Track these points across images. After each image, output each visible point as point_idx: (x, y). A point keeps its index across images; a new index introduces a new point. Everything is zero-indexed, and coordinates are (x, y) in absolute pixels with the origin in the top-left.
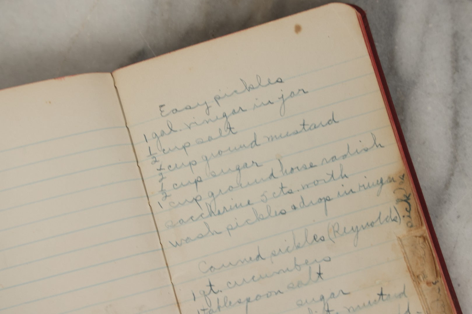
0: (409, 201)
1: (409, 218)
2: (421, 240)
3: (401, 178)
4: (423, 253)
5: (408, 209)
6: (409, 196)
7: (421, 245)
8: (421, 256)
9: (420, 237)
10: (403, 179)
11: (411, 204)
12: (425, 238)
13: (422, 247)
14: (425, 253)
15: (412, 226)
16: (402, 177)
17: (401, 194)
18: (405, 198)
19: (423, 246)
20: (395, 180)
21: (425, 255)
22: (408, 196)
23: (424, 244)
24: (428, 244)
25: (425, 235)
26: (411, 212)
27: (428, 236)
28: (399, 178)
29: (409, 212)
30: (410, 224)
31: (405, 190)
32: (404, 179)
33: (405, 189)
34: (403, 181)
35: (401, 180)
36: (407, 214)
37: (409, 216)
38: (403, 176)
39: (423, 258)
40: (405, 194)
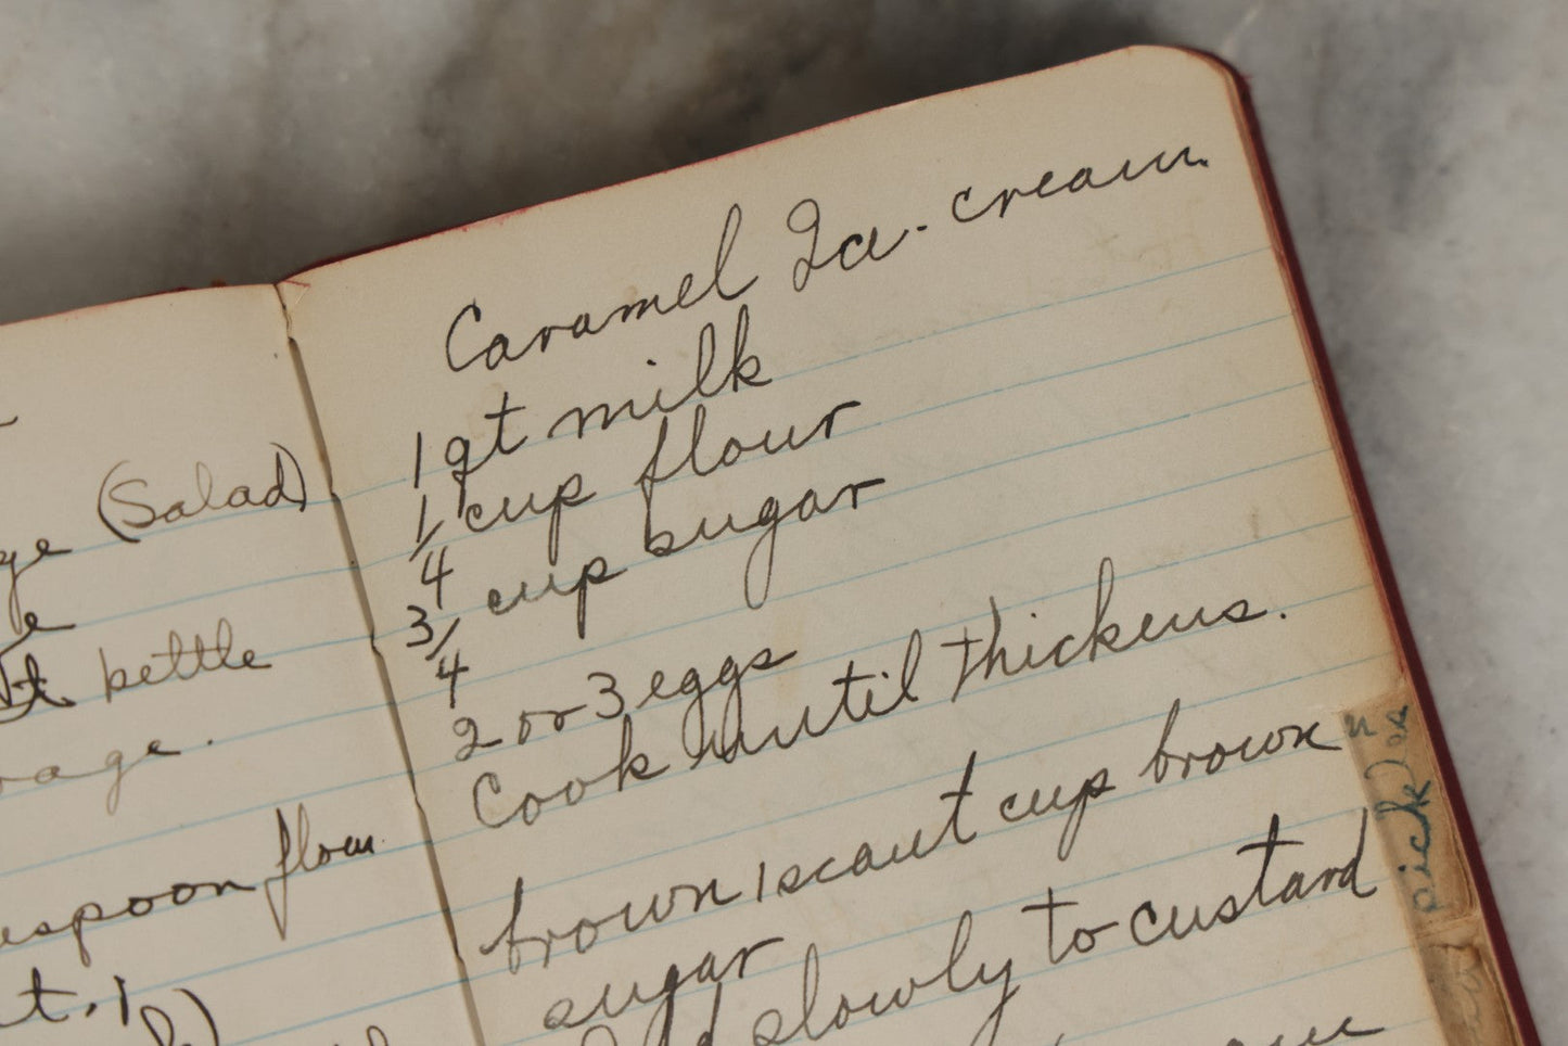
0: (1423, 811)
1: (1420, 873)
2: (1465, 960)
3: (1392, 720)
4: (1474, 1011)
5: (1420, 842)
6: (1424, 791)
7: (1464, 979)
8: (1464, 1023)
9: (1459, 948)
10: (1400, 725)
11: (1430, 821)
12: (1478, 955)
13: (1466, 988)
14: (1478, 1009)
15: (1432, 908)
16: (1398, 718)
17: (1391, 785)
18: (1409, 800)
19: (1472, 985)
20: (1370, 729)
21: (1477, 1016)
22: (1418, 790)
23: (1476, 973)
24: (1490, 977)
25: (1478, 941)
26: (1430, 850)
27: (1489, 944)
28: (1386, 721)
29: (1424, 850)
30: (1424, 900)
31: (1407, 767)
32: (1407, 724)
33: (1408, 761)
34: (1401, 732)
35: (1394, 730)
36: (1415, 859)
37: (1422, 869)
38: (1403, 713)
39: (1473, 1029)
40: (1410, 783)
